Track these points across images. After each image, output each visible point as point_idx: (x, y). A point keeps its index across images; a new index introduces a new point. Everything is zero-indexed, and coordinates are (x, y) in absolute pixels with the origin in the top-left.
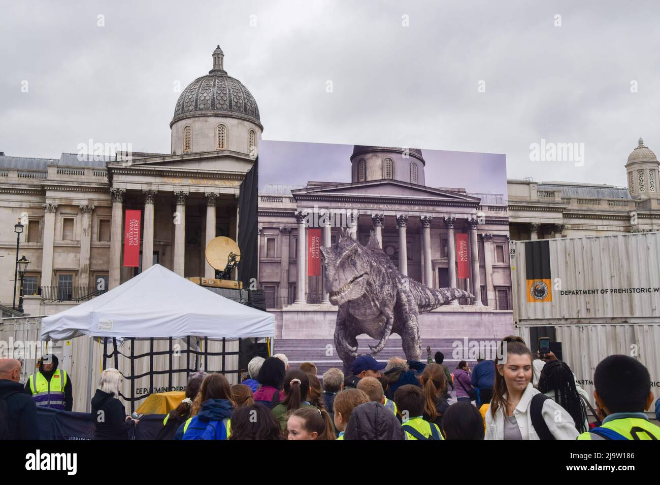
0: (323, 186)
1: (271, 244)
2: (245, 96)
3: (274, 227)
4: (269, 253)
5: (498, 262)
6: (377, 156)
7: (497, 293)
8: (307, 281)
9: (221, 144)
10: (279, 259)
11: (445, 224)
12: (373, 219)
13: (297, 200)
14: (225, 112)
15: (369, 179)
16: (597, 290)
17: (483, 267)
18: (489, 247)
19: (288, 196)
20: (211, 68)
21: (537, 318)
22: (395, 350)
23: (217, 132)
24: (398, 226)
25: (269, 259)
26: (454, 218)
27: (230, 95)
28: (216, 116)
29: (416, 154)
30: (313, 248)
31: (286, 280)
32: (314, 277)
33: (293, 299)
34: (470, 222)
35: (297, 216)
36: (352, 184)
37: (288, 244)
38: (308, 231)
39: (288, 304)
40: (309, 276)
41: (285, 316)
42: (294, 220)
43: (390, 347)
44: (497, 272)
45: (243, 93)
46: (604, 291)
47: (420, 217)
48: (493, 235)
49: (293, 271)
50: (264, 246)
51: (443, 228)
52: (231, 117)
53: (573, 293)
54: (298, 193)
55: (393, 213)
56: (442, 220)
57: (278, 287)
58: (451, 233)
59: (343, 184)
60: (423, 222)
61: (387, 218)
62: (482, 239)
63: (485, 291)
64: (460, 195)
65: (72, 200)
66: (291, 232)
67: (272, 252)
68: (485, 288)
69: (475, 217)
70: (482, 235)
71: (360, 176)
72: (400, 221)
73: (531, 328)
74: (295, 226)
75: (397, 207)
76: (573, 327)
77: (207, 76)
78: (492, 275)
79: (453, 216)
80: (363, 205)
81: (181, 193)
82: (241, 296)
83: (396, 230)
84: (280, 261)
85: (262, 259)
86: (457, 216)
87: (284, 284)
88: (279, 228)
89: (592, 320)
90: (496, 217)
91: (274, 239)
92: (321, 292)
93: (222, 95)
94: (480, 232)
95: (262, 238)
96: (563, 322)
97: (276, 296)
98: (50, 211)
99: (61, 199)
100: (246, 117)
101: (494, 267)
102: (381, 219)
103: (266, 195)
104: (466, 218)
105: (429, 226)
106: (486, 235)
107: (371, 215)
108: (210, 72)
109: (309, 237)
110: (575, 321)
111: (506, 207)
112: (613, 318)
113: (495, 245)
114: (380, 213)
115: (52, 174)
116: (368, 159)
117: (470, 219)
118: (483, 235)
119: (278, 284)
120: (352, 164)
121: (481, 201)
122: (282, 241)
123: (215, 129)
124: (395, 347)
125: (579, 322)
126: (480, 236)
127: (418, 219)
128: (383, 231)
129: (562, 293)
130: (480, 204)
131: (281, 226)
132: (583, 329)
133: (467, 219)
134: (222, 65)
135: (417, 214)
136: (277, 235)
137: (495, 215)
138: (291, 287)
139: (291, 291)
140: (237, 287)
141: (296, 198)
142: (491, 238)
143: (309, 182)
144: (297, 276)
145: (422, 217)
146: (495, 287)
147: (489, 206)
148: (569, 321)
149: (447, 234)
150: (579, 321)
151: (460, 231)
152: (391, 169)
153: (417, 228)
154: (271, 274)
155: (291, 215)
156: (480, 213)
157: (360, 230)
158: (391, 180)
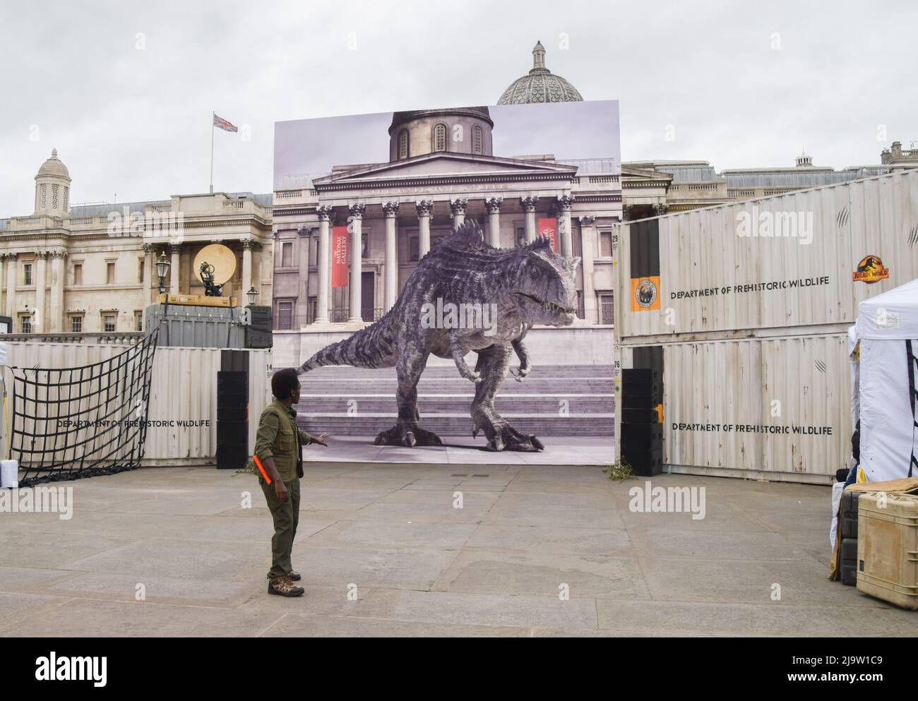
0: (352, 170)
1: (288, 249)
2: (566, 93)
3: (291, 228)
4: (285, 261)
5: (603, 255)
6: (424, 123)
7: (600, 300)
8: (331, 295)
10: (297, 268)
11: (523, 206)
12: (417, 207)
13: (319, 192)
15: (413, 154)
16: (717, 289)
18: (589, 235)
19: (308, 187)
20: (532, 67)
21: (642, 334)
22: (446, 381)
24: (452, 215)
25: (285, 268)
26: (536, 197)
27: (547, 94)
29: (480, 113)
30: (339, 251)
31: (304, 294)
32: (339, 289)
33: (313, 317)
34: (561, 201)
35: (319, 212)
36: (391, 162)
37: (307, 249)
38: (332, 230)
39: (307, 323)
40: (333, 288)
41: (304, 339)
42: (315, 217)
43: (439, 377)
44: (602, 270)
45: (564, 90)
46: (726, 290)
47: (485, 200)
48: (596, 218)
49: (313, 282)
50: (279, 253)
51: (519, 213)
53: (687, 295)
54: (320, 183)
55: (446, 198)
56: (518, 202)
57: (295, 303)
58: (531, 218)
59: (378, 165)
60: (489, 206)
61: (438, 204)
62: (577, 224)
63: (581, 298)
64: (546, 164)
66: (310, 233)
67: (288, 261)
68: (581, 295)
69: (568, 194)
70: (578, 218)
71: (401, 152)
72: (454, 208)
73: (635, 349)
74: (316, 225)
75: (451, 188)
76: (686, 346)
77: (526, 77)
78: (592, 275)
79: (533, 195)
80: (404, 191)
82: (232, 315)
83: (451, 219)
84: (298, 270)
85: (277, 269)
86: (541, 194)
87: (303, 299)
88: (296, 230)
89: (709, 334)
90: (601, 192)
91: (291, 243)
92: (347, 308)
93: (538, 96)
94: (575, 215)
95: (277, 243)
96: (674, 338)
97: (293, 314)
101: (596, 264)
102: (429, 207)
103: (281, 189)
104: (554, 196)
105: (497, 211)
106: (585, 218)
107: (415, 202)
108: (530, 72)
109: (334, 239)
110: (689, 337)
111: (618, 176)
112: (736, 331)
113: (599, 232)
114: (427, 199)
116: (412, 128)
117: (560, 198)
118: (581, 219)
119: (295, 299)
120: (390, 138)
121: (578, 171)
122: (300, 245)
124: (446, 377)
125: (693, 339)
126: (576, 221)
127: (482, 202)
128: (432, 223)
129: (673, 296)
130: (576, 175)
131: (300, 227)
132: (697, 349)
133: (556, 198)
134: (543, 62)
135: (481, 196)
136: (295, 238)
137: (600, 189)
138: (311, 302)
139: (311, 306)
140: (228, 305)
141: (318, 189)
142: (592, 222)
143: (334, 167)
144: (318, 288)
145: (488, 200)
146: (597, 292)
147: (590, 177)
148: (681, 337)
149: (524, 221)
150: (693, 336)
151: (545, 214)
152: (443, 137)
153: (480, 214)
154: (287, 288)
155: (312, 211)
156: (576, 187)
157: (400, 223)
158: (443, 153)
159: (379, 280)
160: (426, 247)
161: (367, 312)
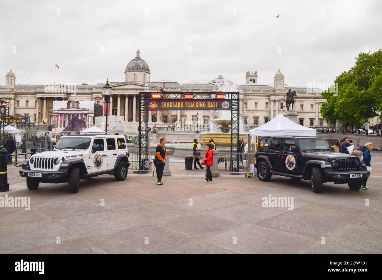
0: (62, 108)
5: (91, 120)
8: (60, 124)
9: (135, 79)
11: (83, 114)
14: (136, 70)
15: (70, 107)
17: (89, 121)
18: (90, 118)
20: (136, 56)
23: (134, 76)
28: (133, 71)
29: (78, 102)
33: (57, 127)
36: (67, 108)
44: (91, 122)
49: (58, 122)
52: (137, 71)
58: (83, 115)
62: (89, 116)
64: (85, 109)
65: (99, 96)
66: (57, 116)
67: (55, 120)
72: (75, 114)
75: (74, 111)
77: (134, 59)
80: (69, 111)
81: (119, 94)
82: (47, 126)
86: (85, 113)
87: (56, 124)
91: (55, 117)
92: (62, 126)
98: (94, 99)
99: (96, 96)
100: (142, 71)
103: (54, 111)
105: (80, 115)
108: (136, 58)
109: (60, 117)
111: (94, 111)
114: (71, 113)
115: (94, 89)
116: (70, 104)
120: (67, 105)
123: (133, 75)
128: (72, 116)
130: (89, 110)
133: (87, 113)
134: (139, 55)
141: (58, 111)
143: (60, 108)
145: (79, 113)
151: (85, 115)
152: (74, 105)
153: (78, 115)
154: (54, 123)
155: (58, 113)
156: (89, 112)
157: (68, 116)
158: (73, 107)
159: (65, 122)
160: (71, 119)
161: (64, 127)
